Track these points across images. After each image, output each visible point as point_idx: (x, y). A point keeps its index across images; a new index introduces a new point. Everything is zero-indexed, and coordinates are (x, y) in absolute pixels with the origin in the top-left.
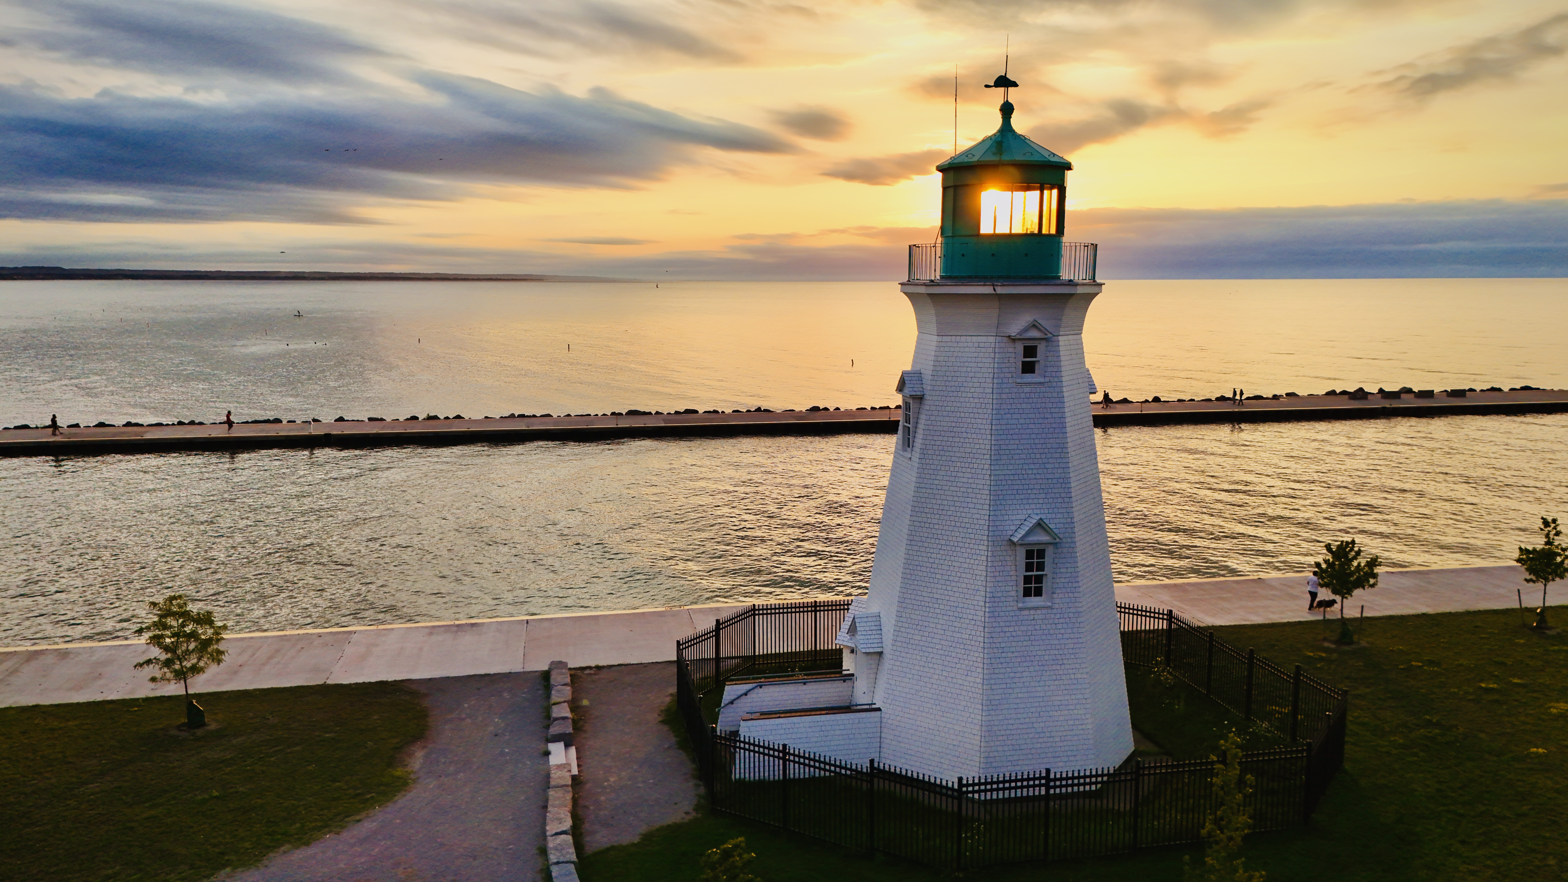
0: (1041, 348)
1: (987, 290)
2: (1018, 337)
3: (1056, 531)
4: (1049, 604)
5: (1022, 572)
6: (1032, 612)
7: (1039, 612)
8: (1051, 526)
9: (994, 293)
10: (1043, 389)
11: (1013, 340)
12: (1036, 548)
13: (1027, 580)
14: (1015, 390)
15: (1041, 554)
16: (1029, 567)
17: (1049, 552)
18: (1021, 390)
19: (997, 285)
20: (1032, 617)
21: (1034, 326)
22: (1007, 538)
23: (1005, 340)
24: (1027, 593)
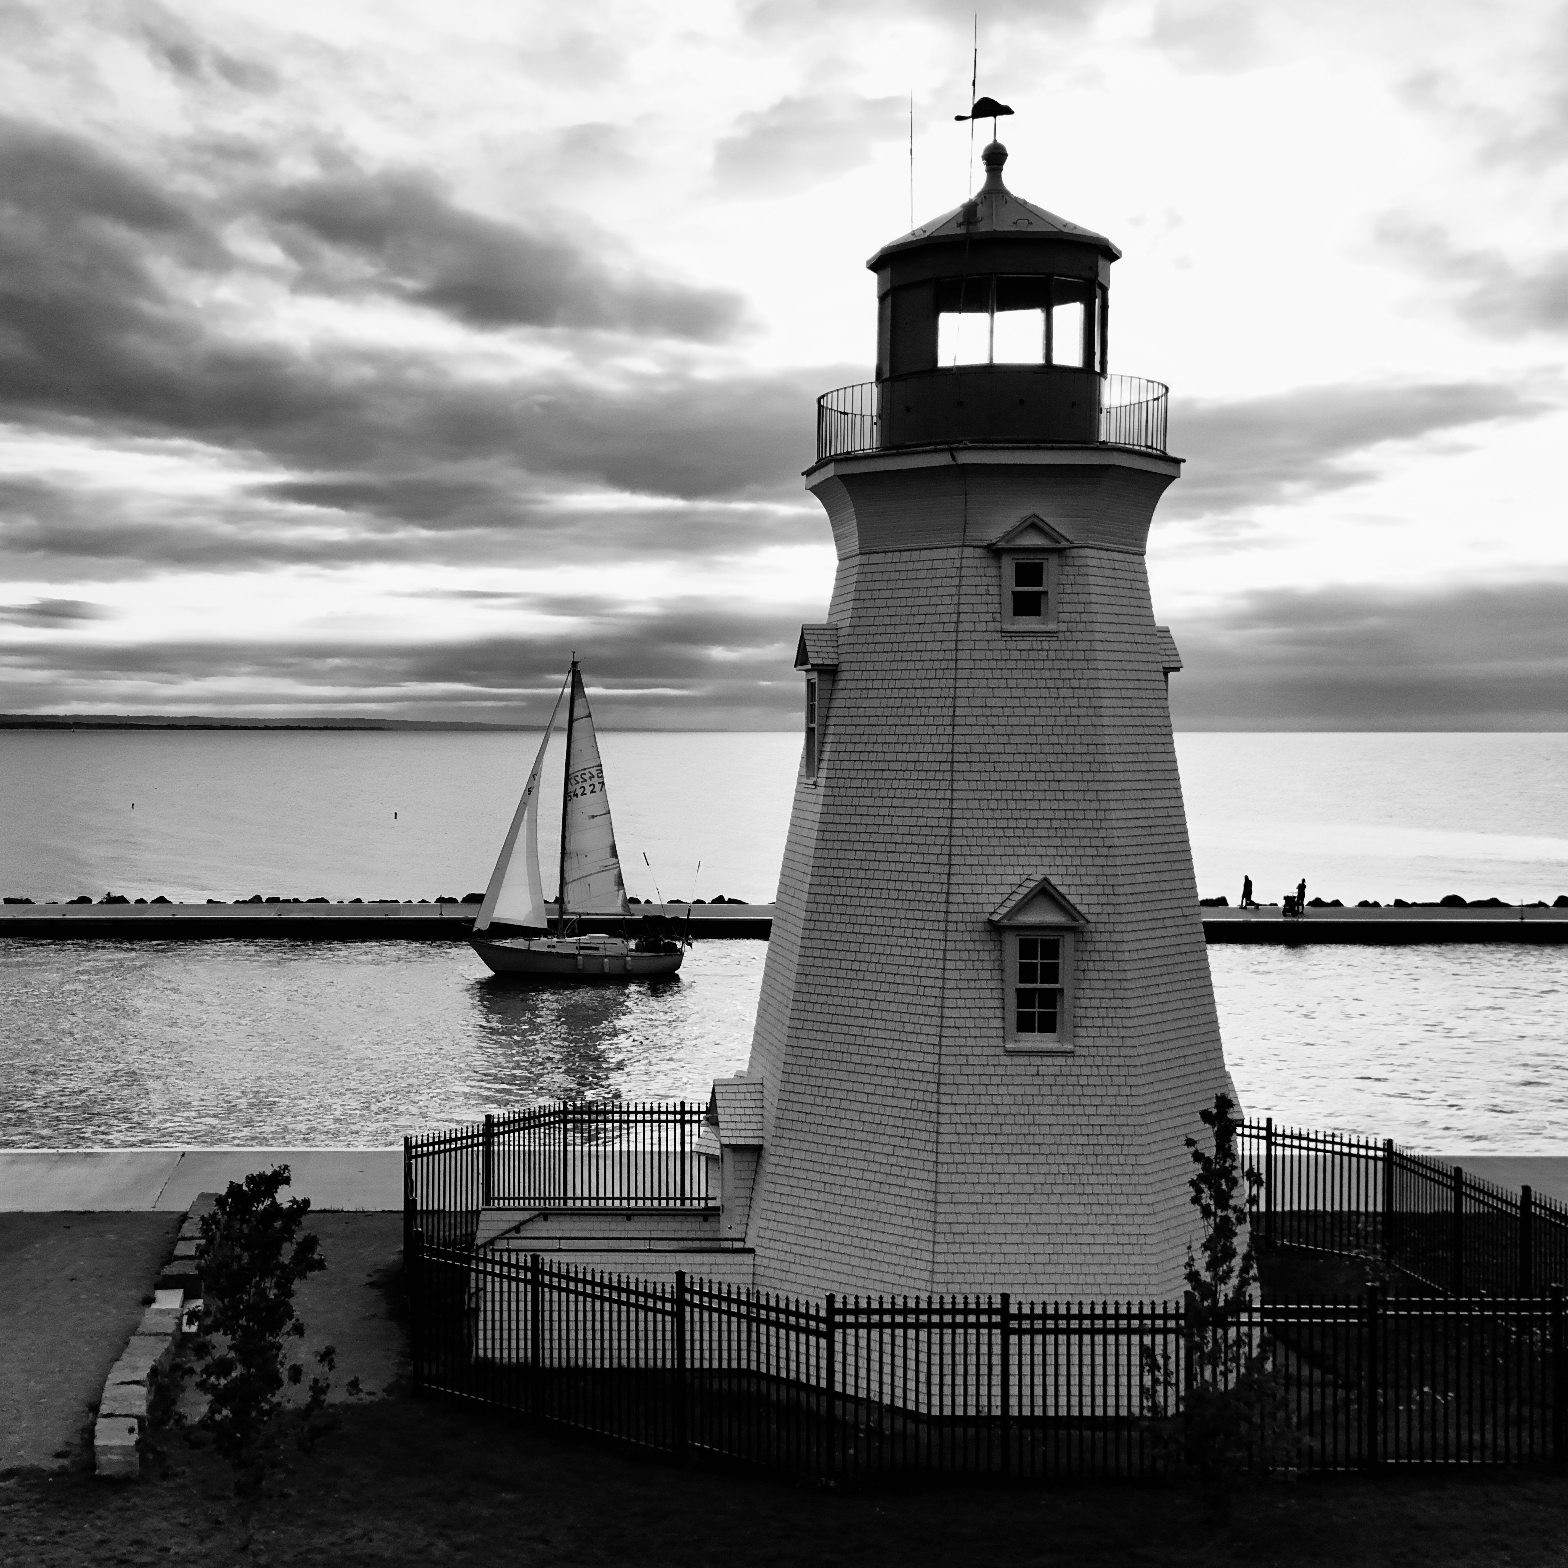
0: (1051, 568)
1: (942, 460)
2: (1002, 544)
3: (1083, 909)
4: (1068, 1047)
5: (1013, 982)
6: (1036, 1060)
7: (1048, 1061)
8: (1073, 900)
9: (953, 463)
10: (1055, 645)
11: (995, 552)
12: (1039, 936)
13: (1024, 997)
14: (1002, 645)
15: (1052, 949)
16: (1026, 973)
17: (1067, 945)
18: (1011, 645)
19: (958, 449)
20: (1034, 1070)
21: (1034, 525)
22: (984, 917)
23: (979, 552)
24: (1025, 1024)
